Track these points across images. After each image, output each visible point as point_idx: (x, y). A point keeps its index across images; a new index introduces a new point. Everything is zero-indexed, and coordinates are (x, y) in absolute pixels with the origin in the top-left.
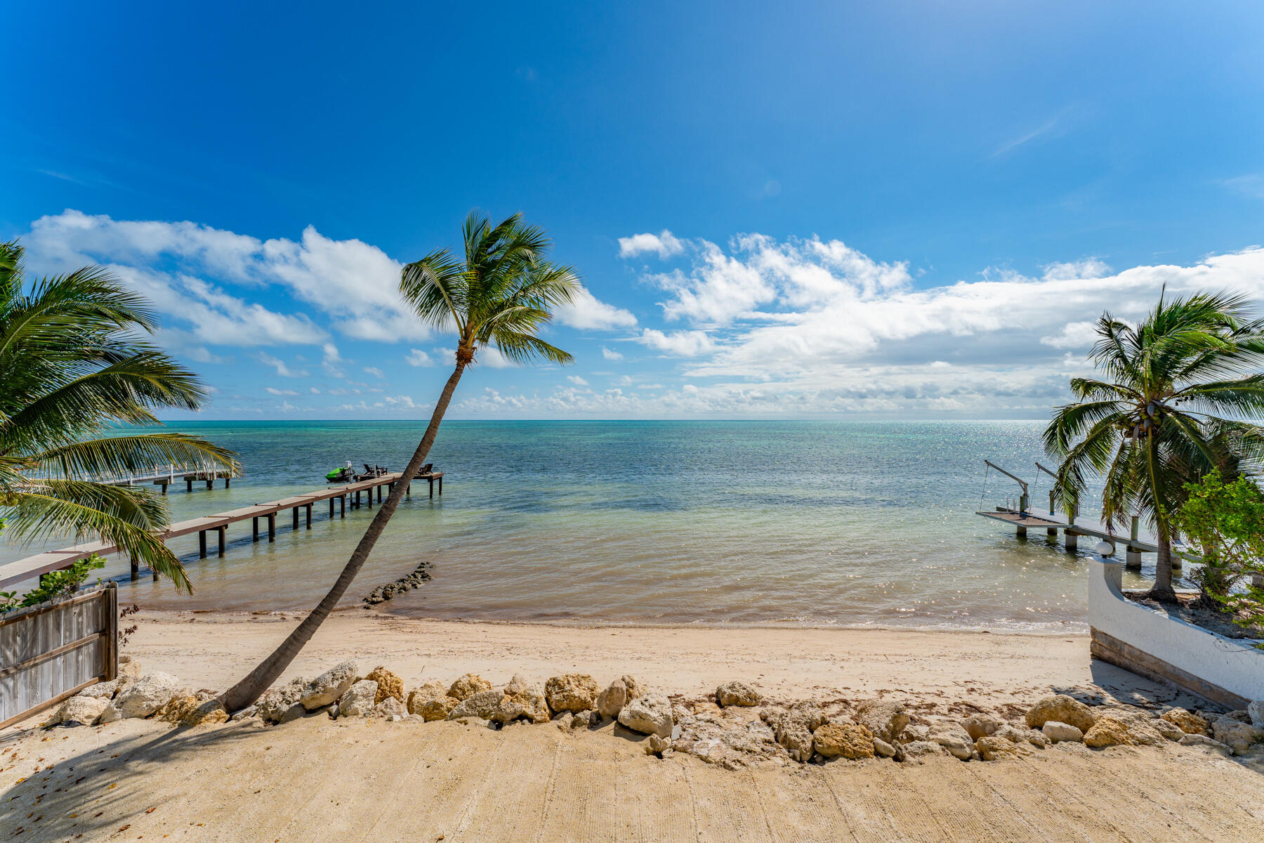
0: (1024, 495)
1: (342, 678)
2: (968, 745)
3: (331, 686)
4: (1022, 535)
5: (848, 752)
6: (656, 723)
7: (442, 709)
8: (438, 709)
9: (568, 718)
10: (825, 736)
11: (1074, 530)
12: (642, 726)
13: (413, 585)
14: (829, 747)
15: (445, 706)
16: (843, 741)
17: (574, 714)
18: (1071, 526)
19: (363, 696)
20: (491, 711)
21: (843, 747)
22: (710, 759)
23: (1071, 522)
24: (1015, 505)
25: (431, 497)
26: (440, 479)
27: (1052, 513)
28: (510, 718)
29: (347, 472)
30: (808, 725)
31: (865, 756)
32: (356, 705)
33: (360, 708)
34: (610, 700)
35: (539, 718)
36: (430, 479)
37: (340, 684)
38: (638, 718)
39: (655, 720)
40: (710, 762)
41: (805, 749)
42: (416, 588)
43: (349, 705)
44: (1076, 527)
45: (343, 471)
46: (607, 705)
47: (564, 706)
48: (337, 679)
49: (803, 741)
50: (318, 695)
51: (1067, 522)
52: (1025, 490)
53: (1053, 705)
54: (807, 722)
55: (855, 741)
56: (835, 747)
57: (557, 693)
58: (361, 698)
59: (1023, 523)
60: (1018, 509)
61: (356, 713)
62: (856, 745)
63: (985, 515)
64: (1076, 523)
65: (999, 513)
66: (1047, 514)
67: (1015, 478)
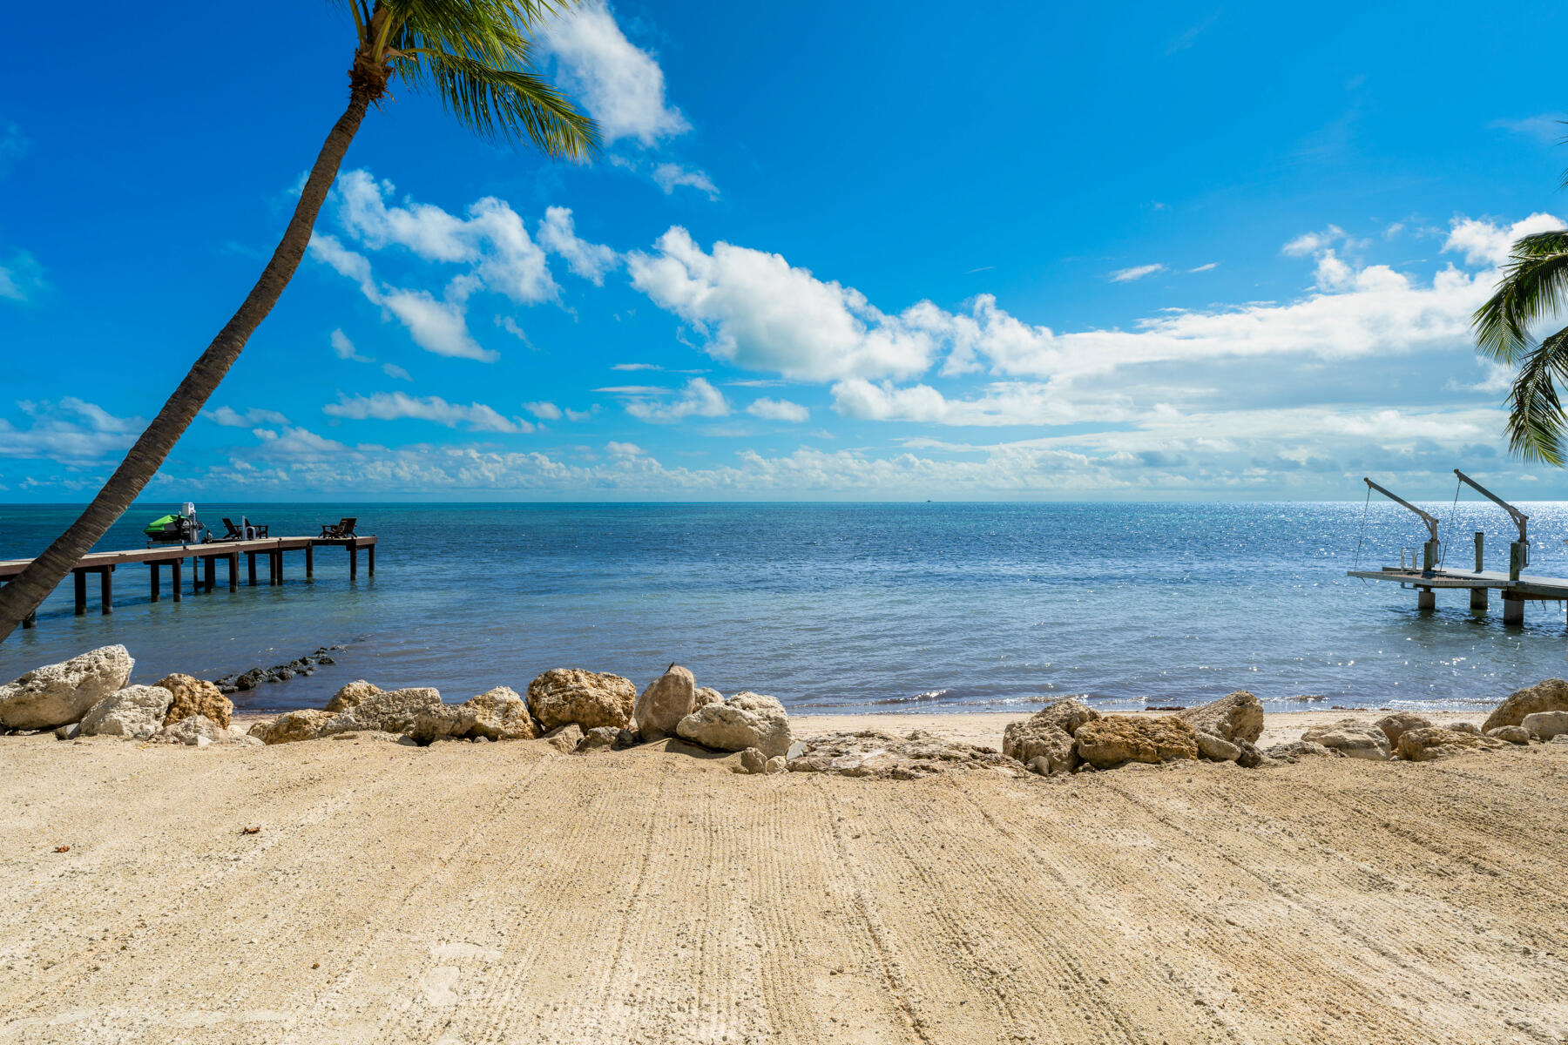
0: (1432, 540)
1: (89, 669)
2: (1382, 745)
3: (62, 679)
4: (1427, 608)
5: (1146, 751)
6: (755, 729)
7: (307, 728)
8: (296, 728)
9: (573, 733)
10: (1098, 731)
11: (1519, 589)
12: (726, 735)
13: (298, 672)
14: (1108, 744)
15: (313, 723)
16: (1136, 737)
17: (584, 729)
18: (1513, 584)
19: (134, 701)
20: (410, 722)
21: (1136, 744)
22: (865, 770)
23: (1515, 576)
24: (1415, 564)
25: (353, 578)
26: (371, 547)
27: (1479, 570)
28: (447, 728)
29: (186, 524)
30: (1064, 725)
31: (1181, 754)
32: (116, 715)
33: (125, 723)
34: (660, 700)
35: (510, 731)
36: (352, 546)
37: (85, 680)
38: (717, 720)
39: (753, 724)
40: (865, 774)
41: (1060, 756)
42: (305, 675)
43: (102, 716)
44: (1523, 583)
45: (179, 522)
46: (655, 711)
47: (565, 714)
48: (78, 670)
49: (1055, 745)
50: (32, 695)
51: (1505, 577)
52: (1433, 530)
53: (1535, 695)
54: (1062, 721)
55: (1162, 734)
56: (1119, 744)
57: (550, 695)
58: (130, 704)
59: (1427, 582)
60: (1421, 568)
61: (116, 730)
62: (1162, 740)
63: (1361, 575)
64: (1523, 578)
65: (1387, 573)
66: (1469, 572)
67: (1412, 508)
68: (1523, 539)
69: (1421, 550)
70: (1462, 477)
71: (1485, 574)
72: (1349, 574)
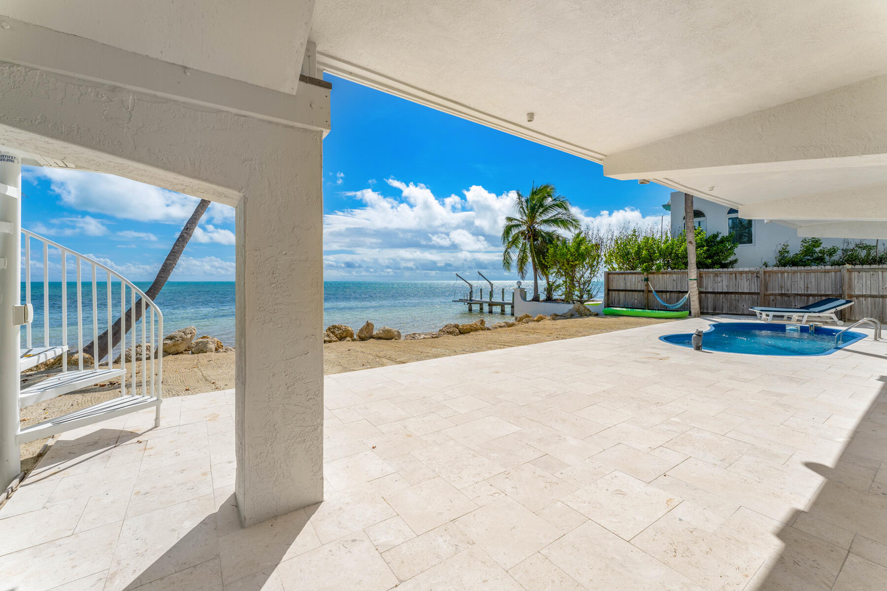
0: (471, 291)
4: (470, 310)
11: (492, 303)
23: (491, 300)
24: (467, 298)
27: (481, 299)
51: (488, 300)
52: (472, 288)
59: (471, 302)
60: (469, 299)
63: (455, 301)
64: (492, 300)
65: (461, 300)
66: (480, 300)
67: (468, 283)
68: (492, 290)
69: (469, 294)
70: (480, 274)
71: (483, 300)
72: (453, 301)
